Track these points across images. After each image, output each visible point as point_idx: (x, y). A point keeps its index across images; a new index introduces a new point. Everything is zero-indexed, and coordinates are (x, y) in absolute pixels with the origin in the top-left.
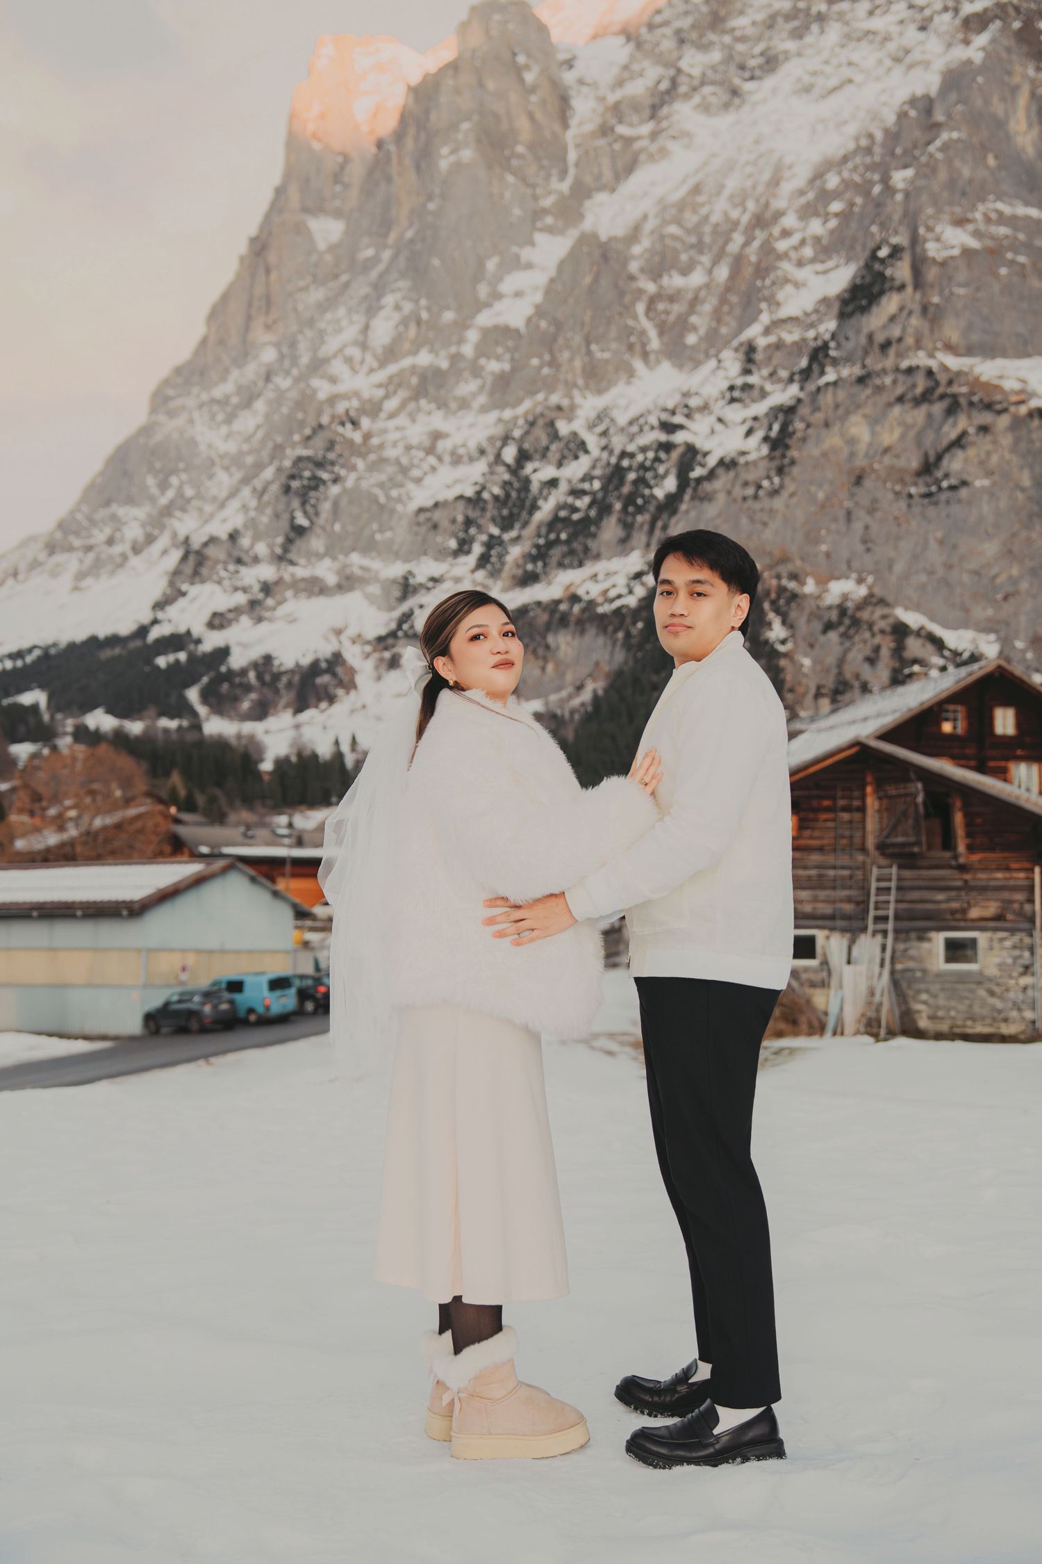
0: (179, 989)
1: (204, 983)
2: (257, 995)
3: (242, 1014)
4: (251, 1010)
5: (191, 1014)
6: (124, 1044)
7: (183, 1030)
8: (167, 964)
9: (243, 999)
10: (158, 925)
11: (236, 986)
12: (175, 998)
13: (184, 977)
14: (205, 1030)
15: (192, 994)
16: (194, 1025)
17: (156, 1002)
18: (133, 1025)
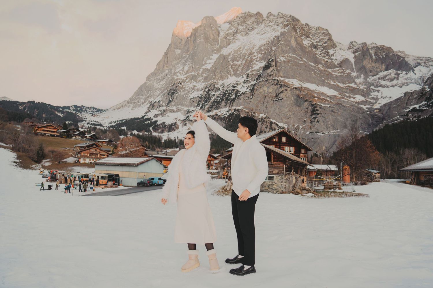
0: (144, 179)
1: (148, 178)
2: (156, 181)
3: (154, 184)
4: (155, 183)
5: (145, 183)
6: (133, 187)
7: (144, 186)
8: (142, 175)
9: (154, 181)
10: (140, 168)
11: (153, 179)
12: (142, 181)
13: (144, 177)
14: (147, 186)
15: (145, 180)
16: (145, 185)
17: (139, 181)
18: (136, 185)
